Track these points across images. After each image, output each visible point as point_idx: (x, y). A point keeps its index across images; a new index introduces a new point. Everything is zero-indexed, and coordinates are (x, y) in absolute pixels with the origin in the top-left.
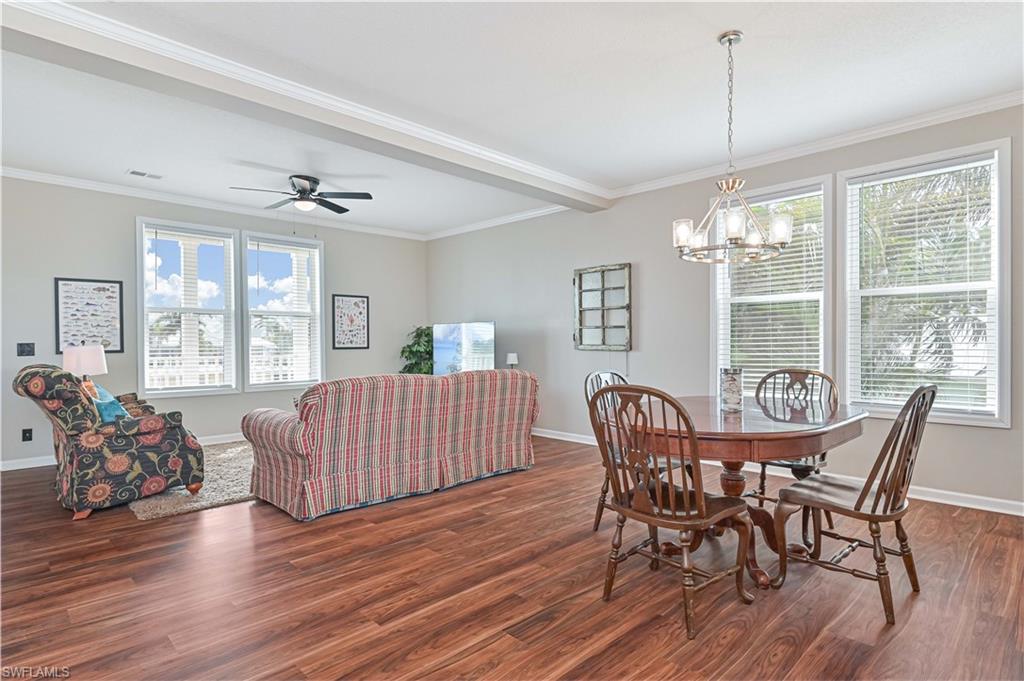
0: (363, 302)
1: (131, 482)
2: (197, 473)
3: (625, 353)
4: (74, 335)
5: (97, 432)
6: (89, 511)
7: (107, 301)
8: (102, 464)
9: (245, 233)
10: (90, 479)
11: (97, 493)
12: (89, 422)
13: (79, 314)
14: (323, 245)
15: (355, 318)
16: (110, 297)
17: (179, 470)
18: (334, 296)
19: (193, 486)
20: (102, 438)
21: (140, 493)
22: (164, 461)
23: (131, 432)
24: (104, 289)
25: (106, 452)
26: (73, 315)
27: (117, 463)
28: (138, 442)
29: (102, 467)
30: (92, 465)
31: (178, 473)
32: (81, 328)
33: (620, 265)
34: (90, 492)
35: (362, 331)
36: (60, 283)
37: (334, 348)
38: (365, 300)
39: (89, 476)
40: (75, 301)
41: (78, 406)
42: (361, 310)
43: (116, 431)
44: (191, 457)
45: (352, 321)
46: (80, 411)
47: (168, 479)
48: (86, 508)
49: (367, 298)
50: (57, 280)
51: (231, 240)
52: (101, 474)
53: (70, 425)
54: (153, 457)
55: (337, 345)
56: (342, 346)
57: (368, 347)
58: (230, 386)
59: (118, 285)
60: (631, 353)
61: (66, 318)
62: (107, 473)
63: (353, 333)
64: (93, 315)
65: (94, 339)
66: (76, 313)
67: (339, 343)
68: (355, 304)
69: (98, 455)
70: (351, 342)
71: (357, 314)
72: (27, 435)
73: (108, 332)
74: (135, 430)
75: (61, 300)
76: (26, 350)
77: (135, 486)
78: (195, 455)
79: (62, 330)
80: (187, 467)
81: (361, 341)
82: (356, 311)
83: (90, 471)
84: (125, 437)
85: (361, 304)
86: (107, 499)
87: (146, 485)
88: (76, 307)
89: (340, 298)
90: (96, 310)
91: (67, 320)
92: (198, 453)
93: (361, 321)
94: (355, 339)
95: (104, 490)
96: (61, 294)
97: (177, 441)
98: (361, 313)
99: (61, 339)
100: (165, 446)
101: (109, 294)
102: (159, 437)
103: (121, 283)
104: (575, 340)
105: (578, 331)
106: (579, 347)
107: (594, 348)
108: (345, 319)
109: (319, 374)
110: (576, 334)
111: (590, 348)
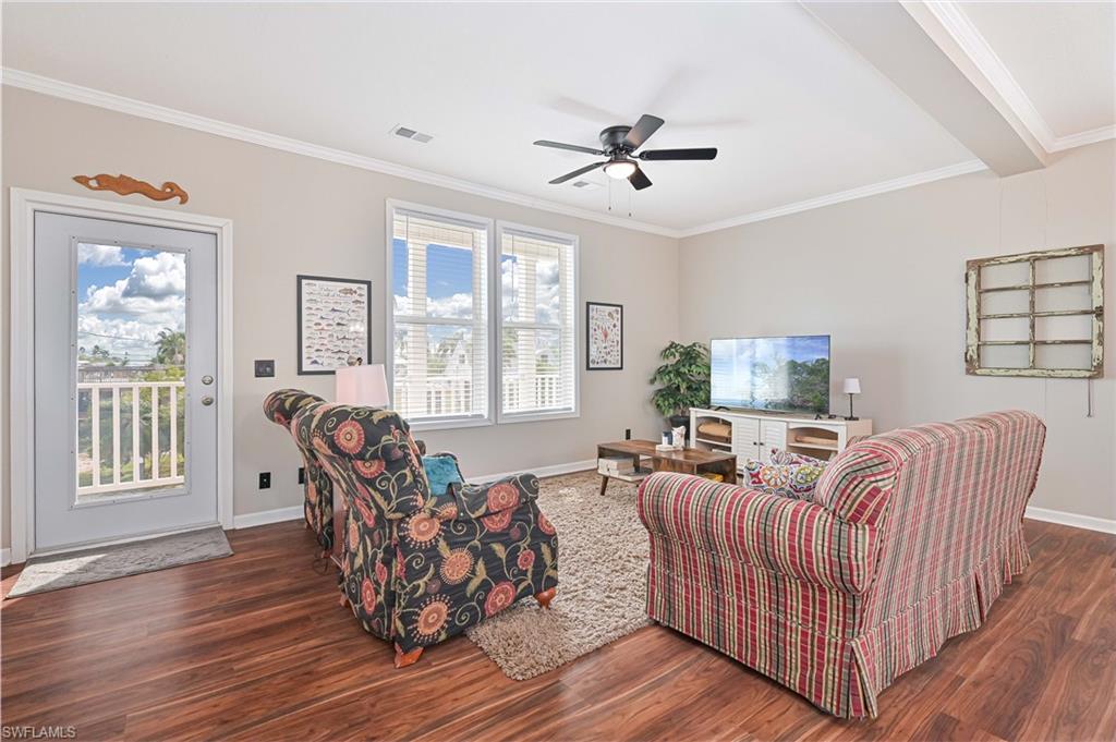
0: (617, 311)
1: (473, 595)
2: (551, 572)
3: (1085, 382)
4: (318, 350)
5: (433, 514)
6: (420, 649)
7: (353, 307)
8: (437, 567)
9: (500, 223)
10: (421, 596)
11: (431, 621)
12: (420, 498)
13: (324, 323)
14: (577, 242)
15: (609, 331)
16: (357, 302)
17: (530, 568)
18: (588, 304)
19: (546, 594)
20: (437, 523)
21: (483, 612)
22: (513, 556)
23: (478, 514)
24: (351, 292)
25: (442, 545)
26: (316, 324)
27: (456, 565)
28: (482, 528)
29: (437, 575)
30: (425, 570)
31: (529, 574)
32: (325, 342)
33: (1080, 248)
34: (421, 619)
35: (616, 349)
36: (304, 282)
37: (588, 368)
38: (619, 309)
39: (421, 591)
40: (319, 306)
41: (407, 471)
42: (616, 322)
43: (458, 513)
44: (545, 549)
45: (606, 336)
46: (409, 479)
47: (516, 585)
48: (417, 645)
49: (621, 306)
50: (300, 278)
51: (485, 232)
52: (435, 586)
53: (394, 504)
54: (500, 550)
55: (591, 366)
56: (596, 366)
57: (621, 368)
58: (481, 416)
59: (365, 286)
60: (1096, 382)
61: (309, 327)
62: (443, 584)
63: (608, 350)
64: (339, 324)
65: (340, 355)
66: (320, 321)
67: (593, 362)
68: (610, 314)
69: (432, 554)
70: (605, 362)
71: (612, 327)
72: (265, 481)
73: (354, 346)
74: (482, 510)
75: (305, 305)
76: (264, 369)
77: (479, 602)
78: (549, 545)
79: (305, 343)
80: (539, 564)
81: (614, 361)
82: (608, 323)
83: (421, 582)
84: (468, 521)
85: (615, 315)
86: (443, 627)
87: (491, 598)
88: (320, 314)
89: (595, 307)
90: (342, 318)
91: (310, 330)
92: (550, 538)
93: (614, 335)
94: (608, 357)
95: (438, 611)
96: (305, 297)
97: (529, 523)
98: (615, 326)
99: (304, 356)
100: (515, 533)
101: (356, 297)
102: (507, 518)
103: (369, 283)
104: (966, 361)
105: (975, 348)
106: (978, 372)
107: (1011, 372)
108: (599, 332)
109: (573, 401)
110: (970, 352)
111: (1002, 372)
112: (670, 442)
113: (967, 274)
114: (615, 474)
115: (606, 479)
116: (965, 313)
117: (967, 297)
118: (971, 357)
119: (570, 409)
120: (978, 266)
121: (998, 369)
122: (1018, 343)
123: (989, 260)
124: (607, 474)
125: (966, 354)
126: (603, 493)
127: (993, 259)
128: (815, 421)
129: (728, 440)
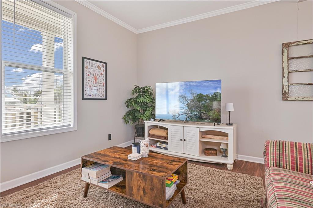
0: (103, 66)
14: (76, 16)
15: (98, 77)
18: (84, 58)
35: (102, 88)
37: (83, 99)
38: (105, 65)
42: (102, 72)
45: (96, 79)
49: (106, 63)
55: (85, 97)
56: (89, 97)
57: (106, 99)
63: (96, 88)
67: (87, 95)
68: (98, 67)
70: (95, 95)
71: (100, 75)
81: (101, 94)
82: (98, 72)
85: (101, 67)
89: (88, 61)
93: (101, 79)
94: (97, 92)
98: (102, 74)
104: (283, 94)
105: (287, 87)
106: (289, 99)
107: (305, 99)
108: (91, 77)
109: (72, 120)
110: (285, 89)
111: (301, 99)
112: (139, 152)
113: (283, 50)
114: (94, 181)
115: (88, 185)
116: (282, 69)
117: (283, 61)
118: (285, 91)
119: (70, 125)
120: (287, 45)
121: (299, 97)
122: (309, 84)
123: (294, 43)
124: (88, 181)
125: (283, 90)
126: (85, 196)
127: (296, 42)
128: (214, 127)
129: (166, 138)
